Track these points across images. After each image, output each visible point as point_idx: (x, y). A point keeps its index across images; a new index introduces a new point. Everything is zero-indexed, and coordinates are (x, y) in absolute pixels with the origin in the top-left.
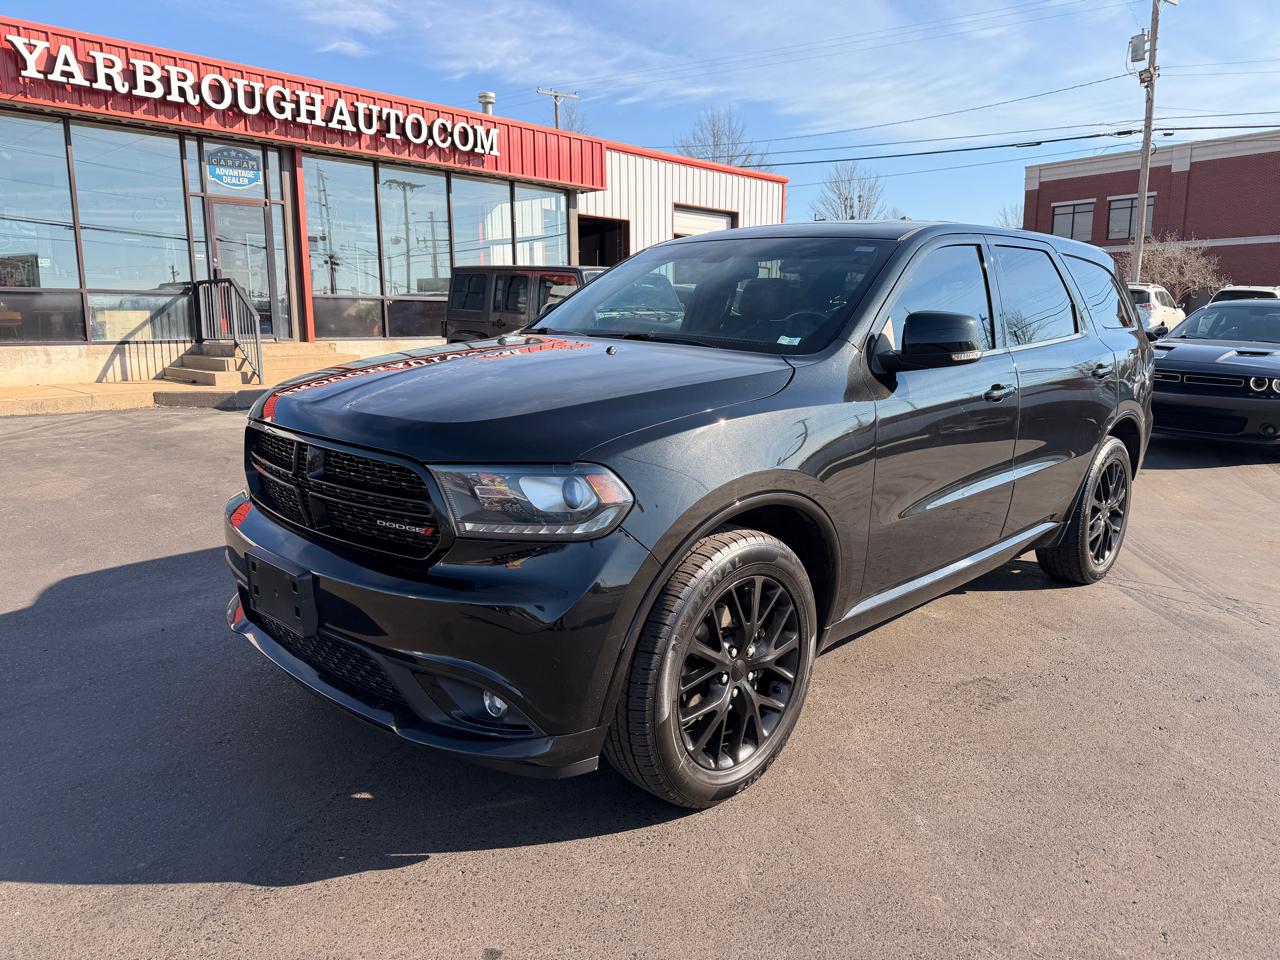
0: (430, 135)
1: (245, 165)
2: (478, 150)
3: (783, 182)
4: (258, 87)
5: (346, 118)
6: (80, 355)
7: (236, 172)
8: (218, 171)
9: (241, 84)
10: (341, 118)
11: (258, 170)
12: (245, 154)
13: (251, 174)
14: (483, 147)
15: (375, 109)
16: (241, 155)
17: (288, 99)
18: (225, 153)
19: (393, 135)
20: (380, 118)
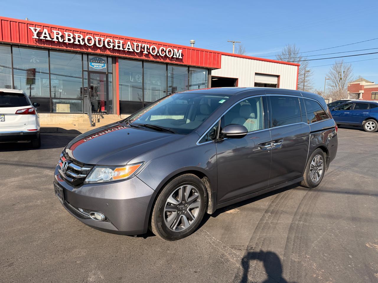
0: (158, 52)
1: (101, 62)
2: (175, 56)
3: (298, 66)
4: (102, 39)
5: (130, 47)
6: (48, 116)
7: (98, 64)
8: (92, 64)
9: (97, 38)
10: (129, 47)
11: (105, 63)
12: (101, 59)
13: (103, 65)
14: (176, 56)
15: (140, 44)
16: (100, 59)
17: (112, 42)
18: (95, 59)
19: (145, 52)
20: (141, 47)
